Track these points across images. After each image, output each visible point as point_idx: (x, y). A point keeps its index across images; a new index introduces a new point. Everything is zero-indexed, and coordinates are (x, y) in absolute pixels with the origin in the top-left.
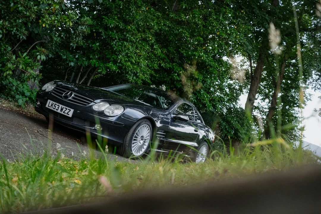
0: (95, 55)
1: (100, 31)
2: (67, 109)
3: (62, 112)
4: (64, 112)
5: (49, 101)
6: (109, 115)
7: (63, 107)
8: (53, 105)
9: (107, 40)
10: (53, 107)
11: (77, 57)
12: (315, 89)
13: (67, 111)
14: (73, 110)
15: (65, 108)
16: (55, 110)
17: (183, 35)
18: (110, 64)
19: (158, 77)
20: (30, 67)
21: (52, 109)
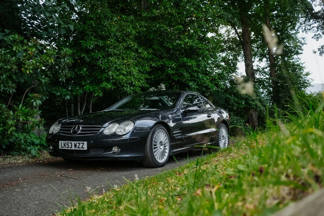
0: (86, 80)
1: (83, 56)
2: (80, 143)
3: (76, 148)
4: (78, 148)
5: (60, 142)
6: (122, 134)
7: (75, 143)
8: (66, 144)
9: (92, 62)
10: (66, 146)
11: (70, 88)
12: (306, 31)
13: (81, 145)
14: (87, 142)
15: (78, 143)
16: (69, 148)
17: (162, 29)
18: (104, 84)
19: (153, 78)
20: (30, 116)
21: (67, 148)
